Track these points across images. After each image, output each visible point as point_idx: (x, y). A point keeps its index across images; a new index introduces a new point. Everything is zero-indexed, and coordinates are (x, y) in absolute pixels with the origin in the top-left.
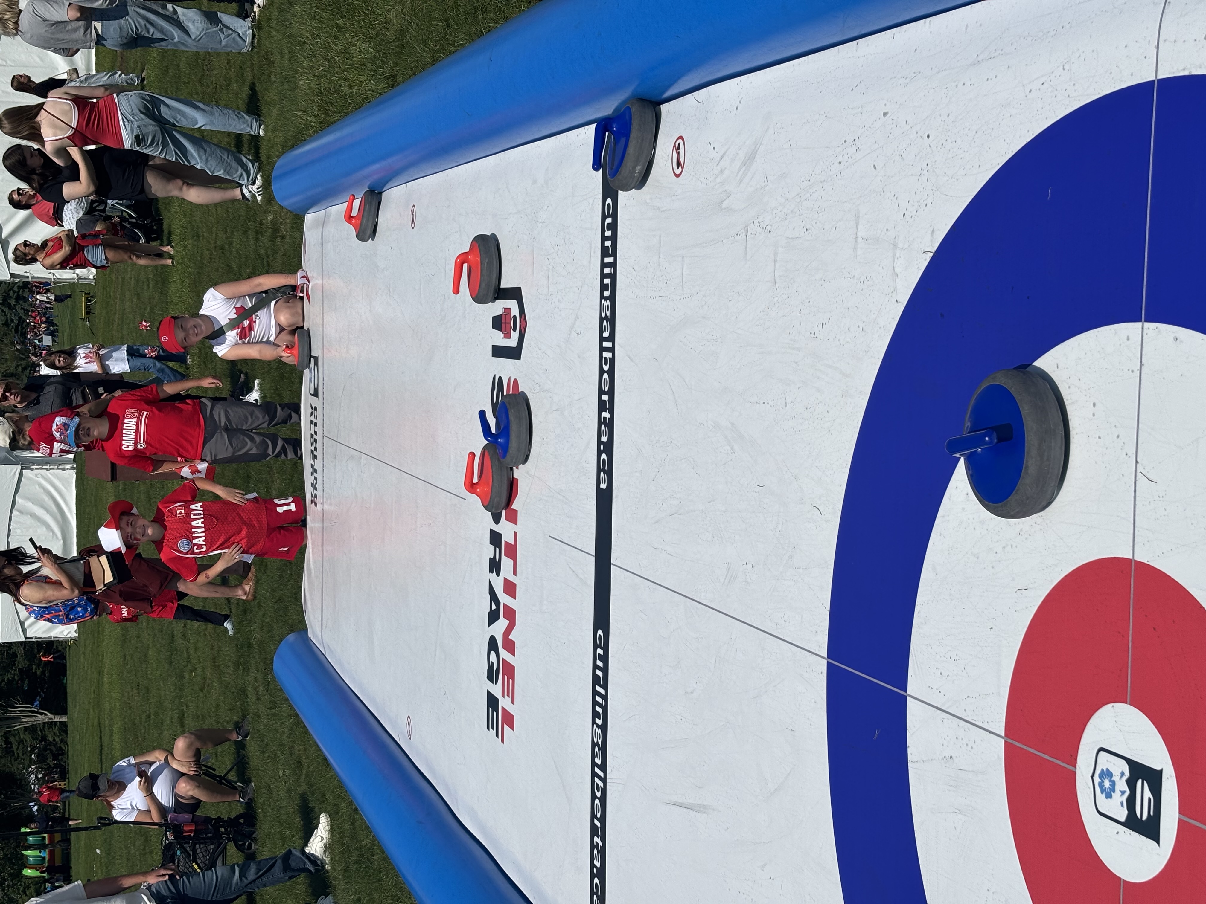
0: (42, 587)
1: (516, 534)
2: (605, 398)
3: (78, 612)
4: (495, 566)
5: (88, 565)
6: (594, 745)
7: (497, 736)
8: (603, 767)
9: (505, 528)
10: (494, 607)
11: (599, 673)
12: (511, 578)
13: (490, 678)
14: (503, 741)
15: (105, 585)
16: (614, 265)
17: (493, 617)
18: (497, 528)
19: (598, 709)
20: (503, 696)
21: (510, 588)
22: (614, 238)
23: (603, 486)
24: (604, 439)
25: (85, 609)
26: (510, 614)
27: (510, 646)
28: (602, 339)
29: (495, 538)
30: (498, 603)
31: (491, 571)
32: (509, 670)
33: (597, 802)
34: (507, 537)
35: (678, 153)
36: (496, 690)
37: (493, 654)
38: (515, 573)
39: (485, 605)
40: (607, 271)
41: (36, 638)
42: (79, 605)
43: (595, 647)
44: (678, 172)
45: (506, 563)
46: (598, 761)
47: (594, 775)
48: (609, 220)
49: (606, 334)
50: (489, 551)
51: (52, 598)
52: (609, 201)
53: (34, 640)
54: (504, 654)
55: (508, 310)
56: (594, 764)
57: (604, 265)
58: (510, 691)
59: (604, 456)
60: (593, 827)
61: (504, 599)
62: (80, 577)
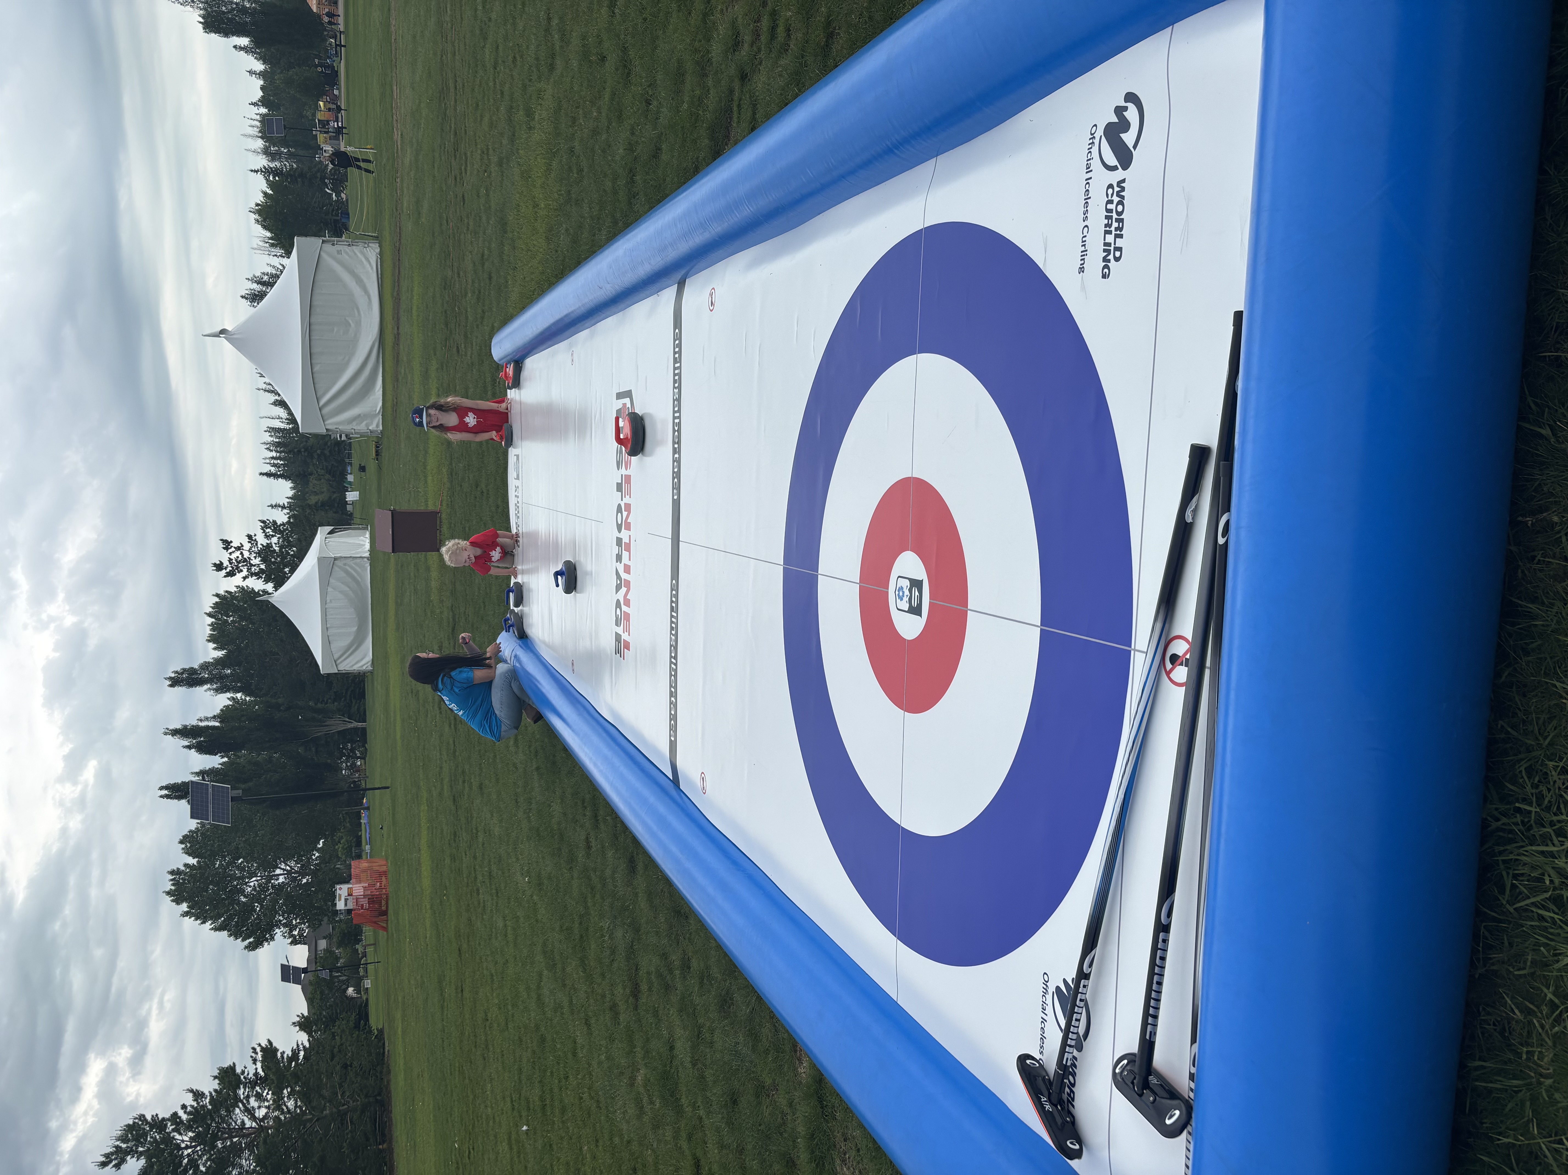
2: (676, 446)
6: (671, 646)
7: (621, 657)
8: (675, 658)
9: (624, 535)
10: (619, 582)
11: (674, 605)
12: (628, 563)
13: (617, 625)
14: (624, 659)
16: (680, 368)
17: (618, 588)
18: (620, 536)
19: (673, 625)
20: (624, 633)
21: (627, 569)
22: (680, 352)
23: (675, 497)
24: (676, 470)
26: (628, 584)
28: (674, 412)
30: (621, 579)
31: (617, 562)
32: (627, 616)
33: (673, 677)
34: (625, 540)
35: (712, 298)
36: (620, 630)
37: (618, 609)
38: (630, 560)
39: (614, 582)
40: (676, 372)
43: (672, 590)
44: (711, 308)
45: (625, 554)
46: (673, 655)
47: (671, 662)
48: (677, 342)
49: (676, 409)
50: (616, 549)
52: (677, 331)
54: (624, 608)
55: (624, 405)
56: (671, 657)
57: (675, 369)
58: (627, 630)
59: (676, 480)
60: (671, 692)
61: (624, 576)
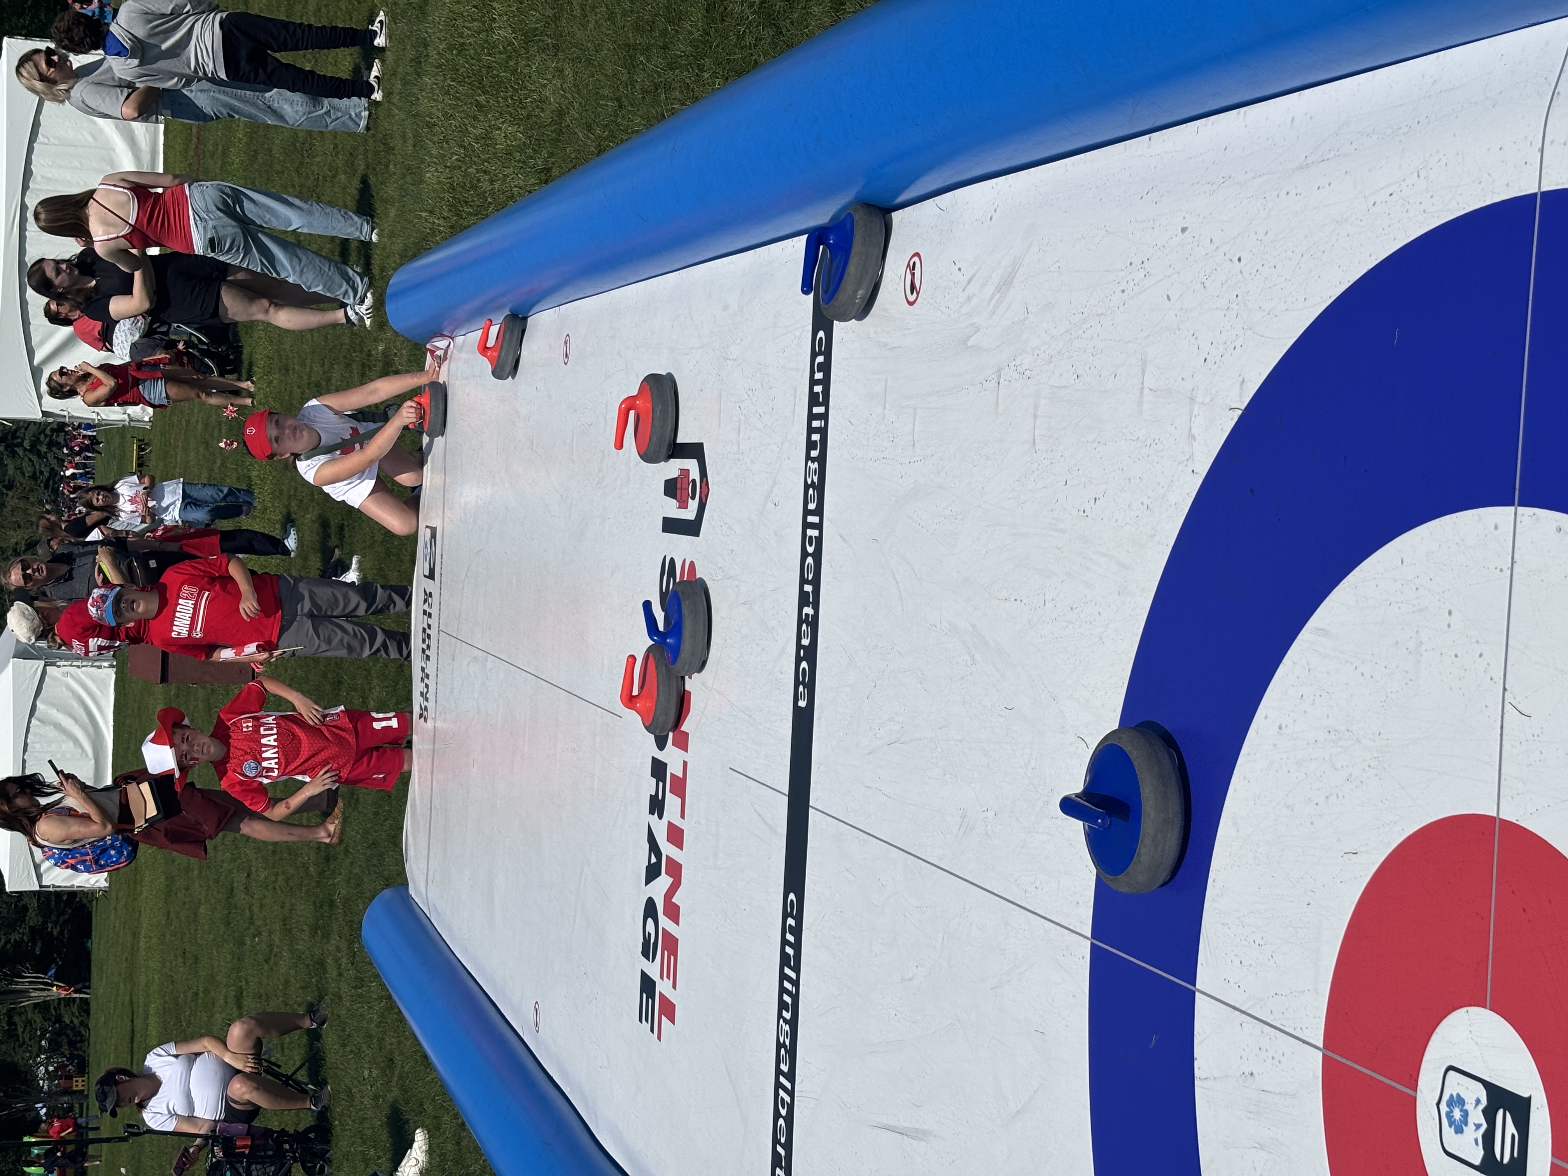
0: (63, 822)
1: (685, 764)
2: (808, 588)
3: (111, 857)
4: (657, 806)
5: (125, 794)
6: (779, 1046)
7: (652, 1030)
8: (791, 1076)
9: (672, 756)
10: (654, 860)
11: (789, 950)
12: (678, 822)
13: (645, 953)
14: (659, 1038)
15: (146, 821)
16: (825, 417)
17: (652, 873)
18: (661, 756)
19: (787, 999)
20: (662, 977)
21: (676, 836)
22: (826, 382)
23: (802, 704)
24: (805, 642)
25: (120, 853)
26: (675, 869)
27: (673, 912)
28: (806, 512)
29: (658, 769)
30: (659, 855)
31: (652, 812)
32: (671, 944)
33: (781, 1122)
34: (674, 768)
35: (913, 275)
36: (653, 970)
37: (650, 921)
38: (683, 816)
39: (642, 858)
40: (816, 424)
41: (54, 886)
42: (112, 847)
43: (785, 915)
44: (912, 298)
45: (672, 802)
46: (784, 1068)
47: (778, 1085)
48: (820, 359)
49: (812, 506)
50: (649, 785)
51: (78, 836)
52: (821, 334)
53: (51, 889)
54: (665, 922)
55: (685, 472)
56: (778, 1072)
57: (811, 417)
58: (671, 972)
59: (804, 665)
60: (775, 1155)
61: (667, 849)
62: (114, 809)
